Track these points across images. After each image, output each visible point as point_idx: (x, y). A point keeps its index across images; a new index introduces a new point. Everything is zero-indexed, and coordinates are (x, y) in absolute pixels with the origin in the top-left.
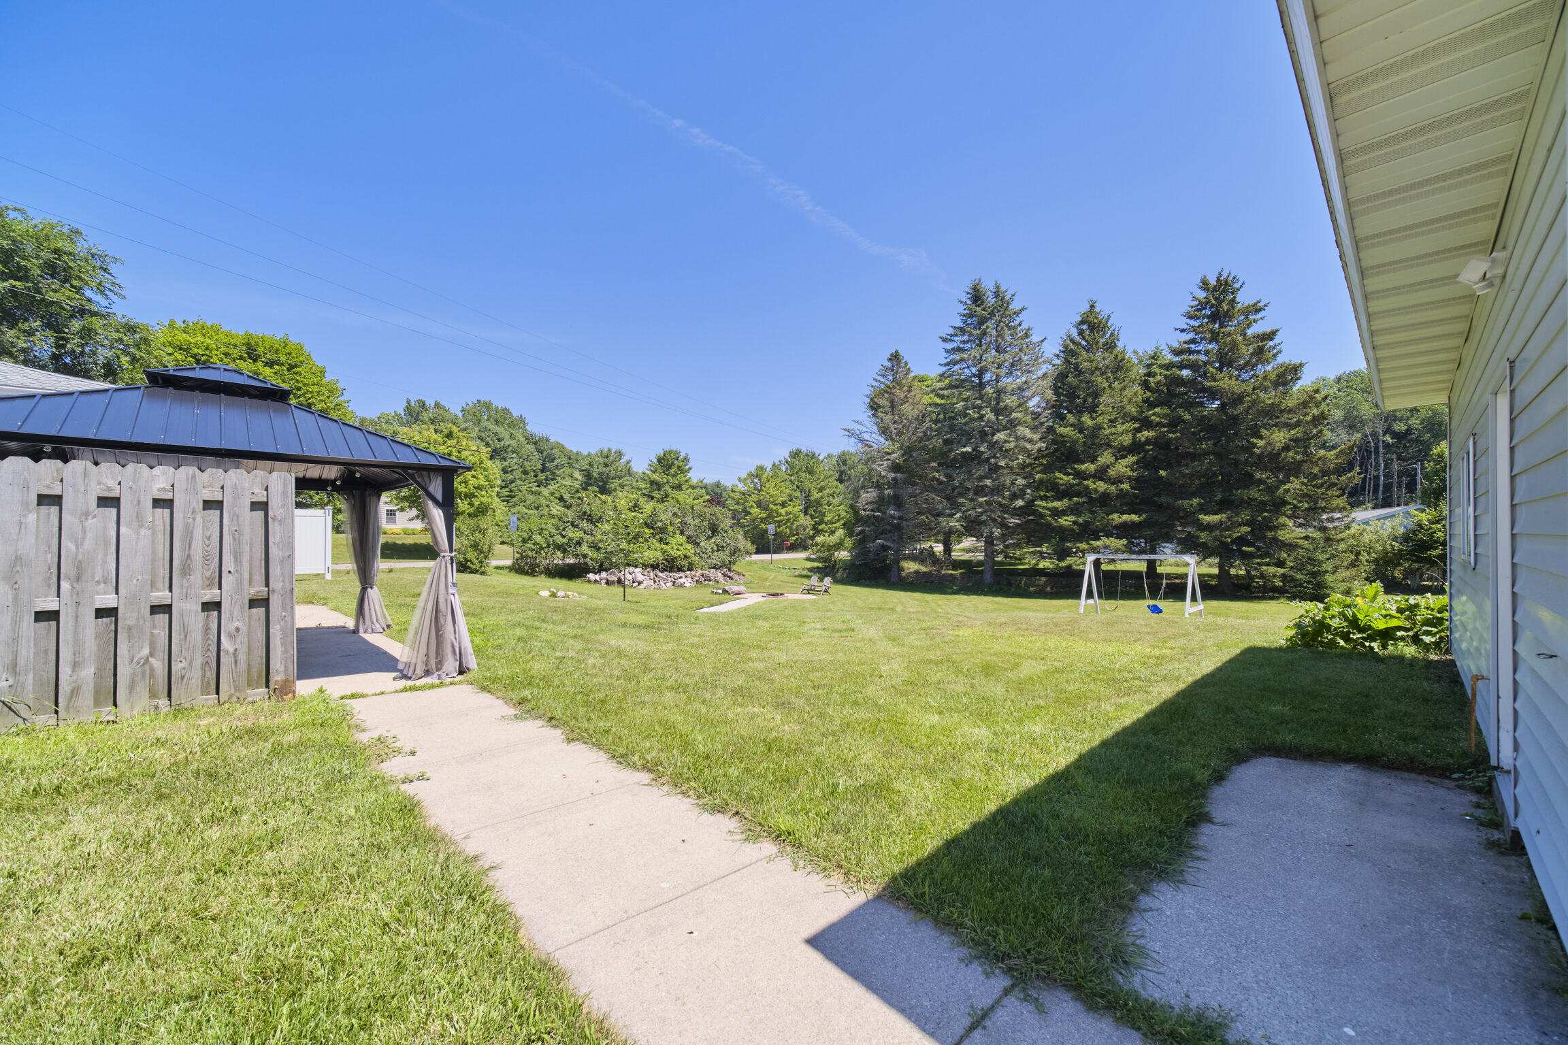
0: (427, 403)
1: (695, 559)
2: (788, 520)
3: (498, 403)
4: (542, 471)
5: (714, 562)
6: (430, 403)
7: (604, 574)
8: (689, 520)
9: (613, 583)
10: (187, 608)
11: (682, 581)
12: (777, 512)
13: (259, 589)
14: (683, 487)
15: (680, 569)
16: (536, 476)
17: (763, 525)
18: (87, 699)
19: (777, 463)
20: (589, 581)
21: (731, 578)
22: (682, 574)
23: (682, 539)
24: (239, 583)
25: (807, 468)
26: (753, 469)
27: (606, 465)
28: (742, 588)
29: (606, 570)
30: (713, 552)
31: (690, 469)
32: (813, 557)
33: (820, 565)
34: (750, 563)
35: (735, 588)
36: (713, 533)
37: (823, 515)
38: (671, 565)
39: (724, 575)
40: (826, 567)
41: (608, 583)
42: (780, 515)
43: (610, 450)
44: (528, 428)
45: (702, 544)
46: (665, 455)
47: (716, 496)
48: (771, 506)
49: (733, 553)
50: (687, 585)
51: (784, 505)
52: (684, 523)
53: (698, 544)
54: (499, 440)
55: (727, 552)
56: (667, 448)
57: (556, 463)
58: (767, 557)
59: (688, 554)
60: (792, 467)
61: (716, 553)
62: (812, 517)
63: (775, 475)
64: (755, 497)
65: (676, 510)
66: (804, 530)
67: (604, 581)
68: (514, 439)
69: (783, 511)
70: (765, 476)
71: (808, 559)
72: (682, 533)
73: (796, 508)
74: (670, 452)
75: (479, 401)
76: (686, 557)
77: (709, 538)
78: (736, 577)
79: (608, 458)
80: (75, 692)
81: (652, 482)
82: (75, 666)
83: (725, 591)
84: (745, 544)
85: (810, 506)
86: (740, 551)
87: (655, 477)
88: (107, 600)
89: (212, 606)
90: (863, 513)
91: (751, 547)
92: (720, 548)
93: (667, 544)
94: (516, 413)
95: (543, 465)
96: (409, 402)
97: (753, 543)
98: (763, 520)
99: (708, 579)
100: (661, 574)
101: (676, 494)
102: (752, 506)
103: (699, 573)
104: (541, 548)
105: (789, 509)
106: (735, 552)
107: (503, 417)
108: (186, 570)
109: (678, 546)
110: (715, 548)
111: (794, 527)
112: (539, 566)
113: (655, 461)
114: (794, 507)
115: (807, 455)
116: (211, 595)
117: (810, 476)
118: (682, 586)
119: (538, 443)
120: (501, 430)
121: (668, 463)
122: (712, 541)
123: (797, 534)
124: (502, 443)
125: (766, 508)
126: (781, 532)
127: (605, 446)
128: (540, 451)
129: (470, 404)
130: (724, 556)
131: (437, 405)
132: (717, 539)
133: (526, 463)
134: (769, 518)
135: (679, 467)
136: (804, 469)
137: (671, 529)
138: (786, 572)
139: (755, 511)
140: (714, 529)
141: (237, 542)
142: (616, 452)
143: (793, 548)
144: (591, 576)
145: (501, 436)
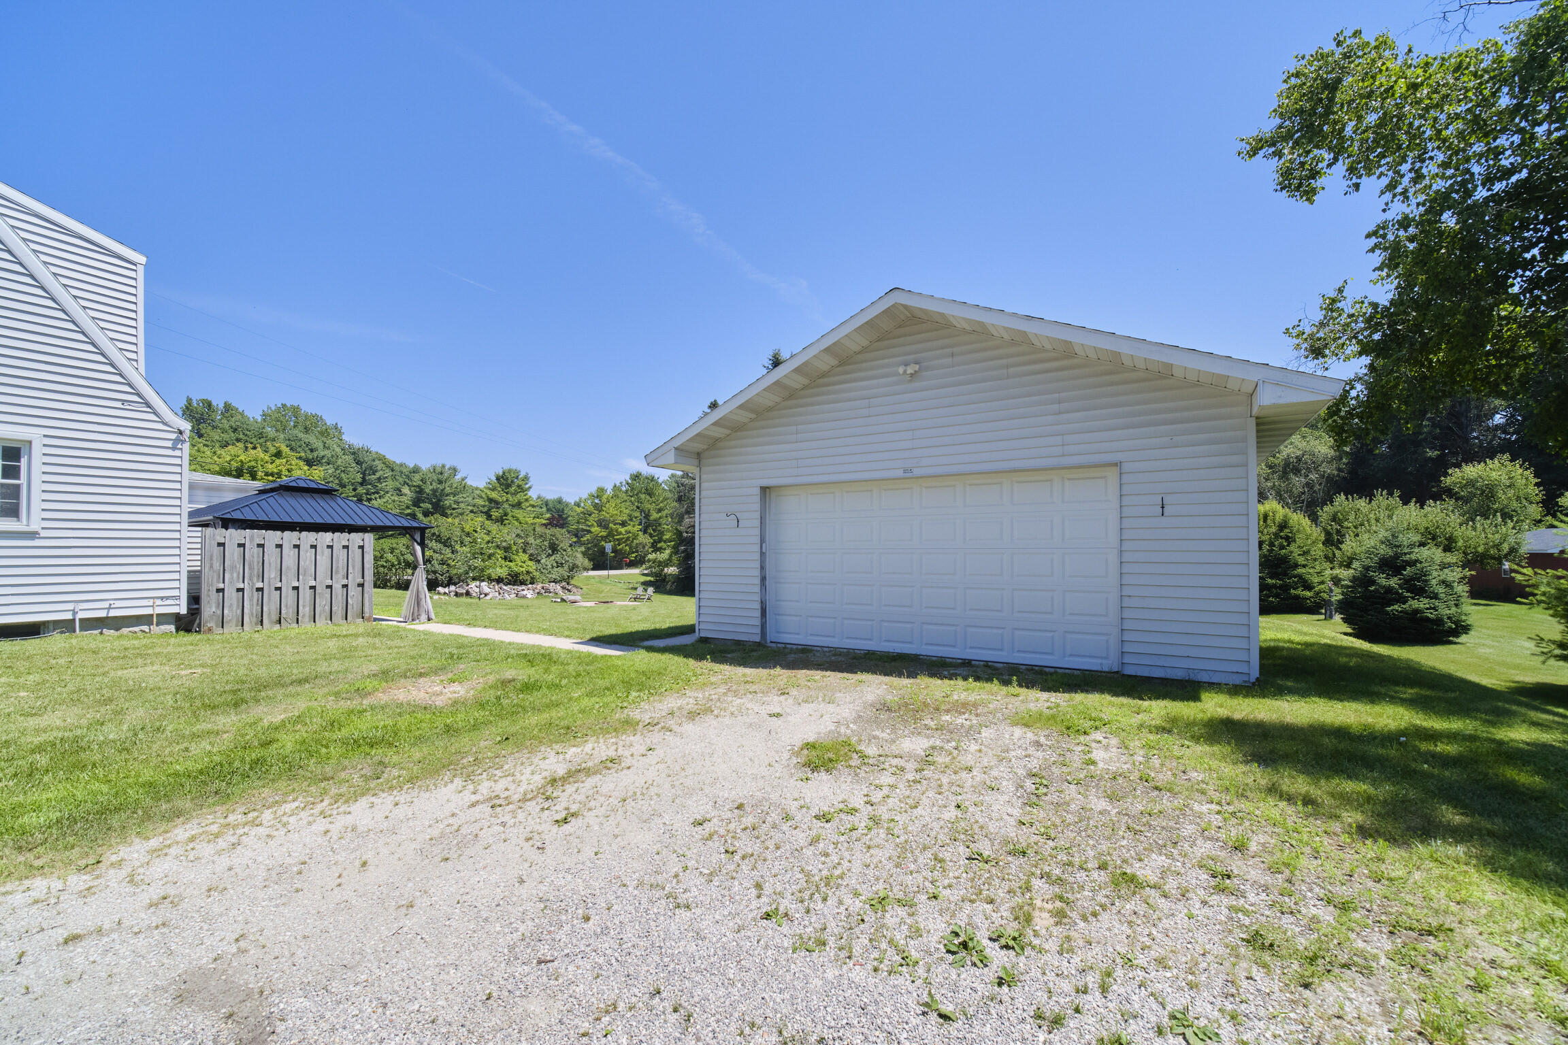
0: (214, 403)
1: (537, 574)
2: (628, 539)
3: (308, 408)
4: (362, 484)
5: (554, 576)
6: (218, 403)
7: (452, 588)
8: (531, 540)
9: (462, 595)
10: (337, 587)
11: (525, 593)
12: (617, 531)
13: (361, 580)
14: (523, 505)
15: (523, 583)
16: (355, 490)
17: (603, 543)
18: (307, 619)
19: (618, 484)
20: (439, 593)
21: (569, 591)
22: (524, 587)
23: (525, 557)
24: (354, 578)
25: (647, 490)
26: (593, 490)
27: (440, 482)
28: (578, 598)
29: (455, 584)
30: (553, 567)
31: (530, 488)
32: (646, 572)
33: (652, 579)
34: (588, 578)
35: (572, 598)
36: (553, 552)
37: (662, 533)
38: (515, 580)
39: (563, 588)
40: (657, 581)
41: (457, 594)
42: (620, 533)
43: (443, 466)
44: (344, 437)
45: (543, 561)
46: (504, 473)
47: (557, 516)
48: (611, 525)
49: (571, 570)
50: (529, 596)
51: (623, 524)
52: (526, 544)
53: (539, 561)
54: (312, 450)
55: (566, 568)
56: (506, 467)
57: (378, 475)
58: (604, 573)
59: (531, 570)
60: (632, 489)
61: (555, 569)
62: (651, 536)
63: (615, 496)
64: (595, 516)
65: (519, 532)
66: (644, 547)
67: (453, 594)
68: (328, 448)
69: (623, 530)
70: (605, 496)
71: (644, 575)
72: (524, 551)
73: (634, 528)
74: (510, 471)
75: (284, 406)
76: (528, 572)
77: (549, 556)
78: (574, 590)
79: (442, 475)
80: (304, 616)
81: (491, 500)
82: (304, 606)
83: (563, 600)
84: (581, 560)
85: (649, 526)
86: (577, 567)
87: (494, 495)
88: (313, 583)
89: (345, 586)
90: (685, 535)
91: (587, 563)
92: (560, 565)
93: (511, 561)
94: (330, 421)
95: (363, 478)
96: (189, 400)
97: (590, 560)
98: (604, 538)
99: (548, 591)
100: (505, 587)
101: (519, 513)
102: (592, 525)
103: (539, 586)
104: (393, 565)
105: (629, 528)
106: (573, 568)
107: (311, 424)
108: (337, 572)
109: (522, 563)
110: (555, 565)
111: (634, 544)
112: (390, 581)
113: (494, 479)
114: (634, 526)
115: (647, 478)
116: (345, 582)
117: (648, 497)
118: (524, 597)
119: (357, 456)
120: (311, 438)
121: (505, 481)
122: (553, 558)
123: (637, 552)
124: (315, 454)
125: (606, 527)
126: (621, 550)
127: (438, 462)
128: (358, 463)
129: (273, 408)
130: (563, 571)
131: (228, 407)
132: (557, 557)
133: (343, 475)
134: (610, 535)
135: (519, 486)
136: (643, 490)
137: (514, 548)
138: (620, 585)
139: (595, 529)
140: (554, 548)
141: (353, 561)
142: (449, 469)
143: (632, 564)
144: (440, 589)
145: (314, 446)
